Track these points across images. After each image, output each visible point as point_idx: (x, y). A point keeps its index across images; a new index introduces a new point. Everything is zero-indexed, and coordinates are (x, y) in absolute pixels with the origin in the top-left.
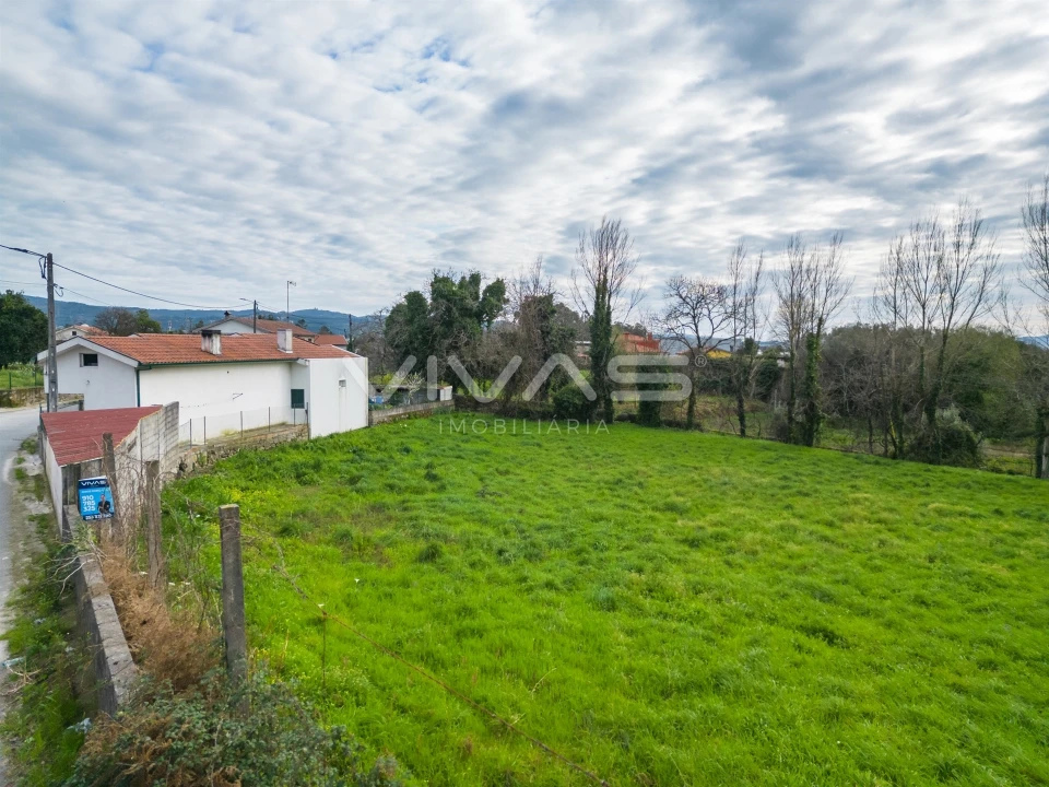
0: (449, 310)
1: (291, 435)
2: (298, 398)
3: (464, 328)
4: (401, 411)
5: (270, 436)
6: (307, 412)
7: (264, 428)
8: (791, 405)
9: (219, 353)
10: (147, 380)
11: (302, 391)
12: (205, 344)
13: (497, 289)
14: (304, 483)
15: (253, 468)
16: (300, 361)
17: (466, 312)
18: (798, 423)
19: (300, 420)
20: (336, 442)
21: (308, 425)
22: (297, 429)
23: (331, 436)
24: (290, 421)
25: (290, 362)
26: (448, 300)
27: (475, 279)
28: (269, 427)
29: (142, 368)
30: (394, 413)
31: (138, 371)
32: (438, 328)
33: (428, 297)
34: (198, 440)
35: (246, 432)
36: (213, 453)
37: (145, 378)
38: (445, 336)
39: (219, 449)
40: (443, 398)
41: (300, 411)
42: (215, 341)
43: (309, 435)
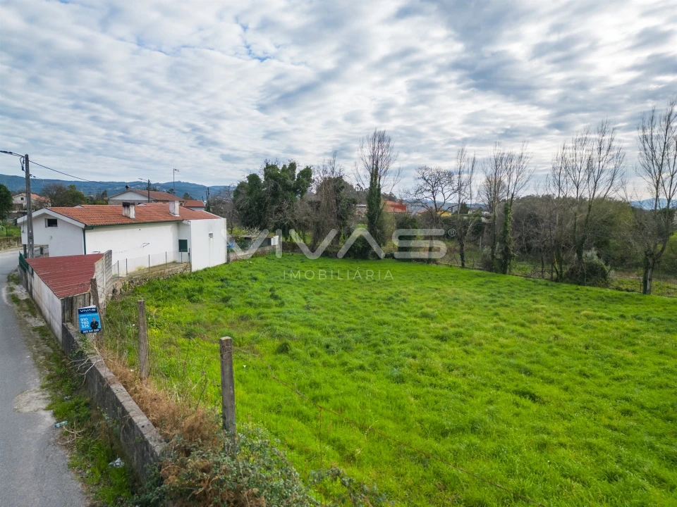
0: (276, 187)
1: (179, 269)
2: (183, 245)
3: (286, 198)
5: (167, 270)
6: (189, 254)
7: (163, 265)
8: (493, 248)
9: (134, 217)
10: (90, 236)
11: (186, 241)
12: (125, 212)
13: (307, 173)
14: (193, 302)
15: (159, 292)
16: (184, 222)
17: (287, 188)
18: (497, 259)
19: (185, 259)
20: (208, 273)
21: (190, 263)
22: (183, 266)
23: (205, 270)
24: (178, 260)
25: (178, 223)
26: (275, 180)
27: (293, 166)
28: (166, 264)
29: (87, 228)
31: (84, 231)
32: (269, 198)
33: (262, 177)
34: (123, 274)
35: (152, 267)
36: (132, 282)
37: (89, 235)
38: (273, 203)
39: (136, 279)
40: (272, 244)
41: (185, 254)
42: (131, 210)
43: (191, 269)
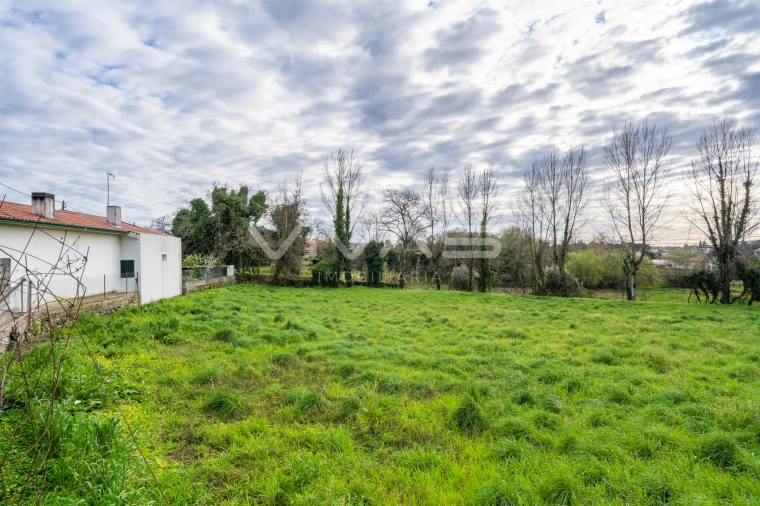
0: (227, 212)
1: (123, 302)
2: (127, 268)
3: (239, 224)
4: (203, 283)
5: (105, 302)
6: (137, 280)
7: (101, 295)
8: (470, 268)
9: (52, 217)
11: (132, 262)
13: (260, 198)
16: (130, 235)
17: (240, 213)
19: (131, 287)
20: (157, 308)
21: (138, 292)
22: (129, 296)
23: (161, 301)
24: (119, 288)
25: (121, 236)
26: (226, 204)
27: (244, 190)
28: (105, 294)
30: (200, 284)
32: (220, 224)
33: (210, 204)
35: (87, 298)
36: (48, 320)
38: (224, 230)
39: (55, 316)
40: (229, 274)
41: (131, 280)
42: (47, 205)
43: (139, 302)
